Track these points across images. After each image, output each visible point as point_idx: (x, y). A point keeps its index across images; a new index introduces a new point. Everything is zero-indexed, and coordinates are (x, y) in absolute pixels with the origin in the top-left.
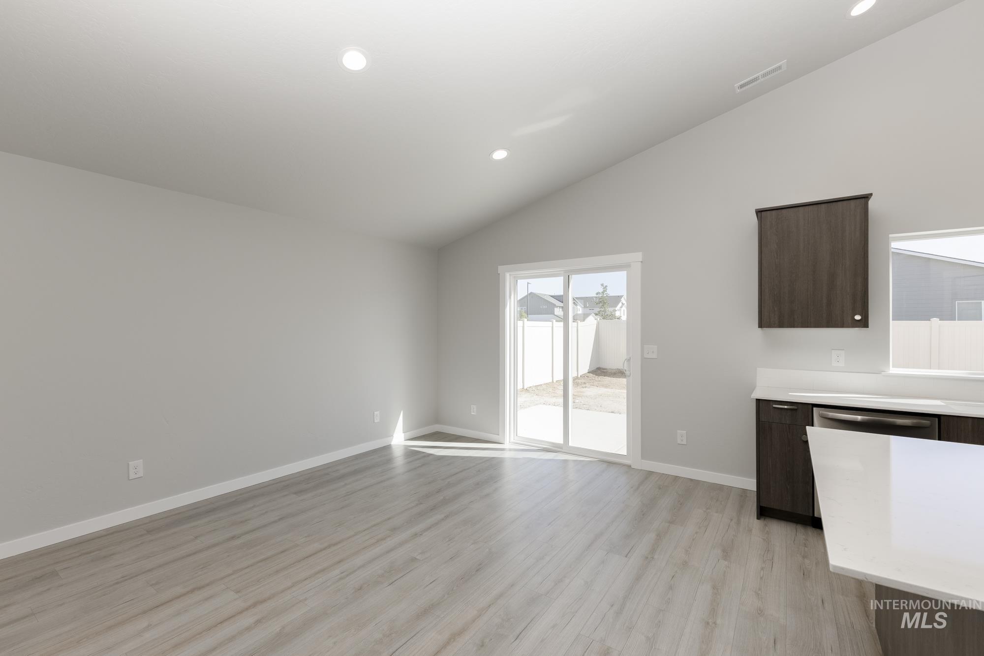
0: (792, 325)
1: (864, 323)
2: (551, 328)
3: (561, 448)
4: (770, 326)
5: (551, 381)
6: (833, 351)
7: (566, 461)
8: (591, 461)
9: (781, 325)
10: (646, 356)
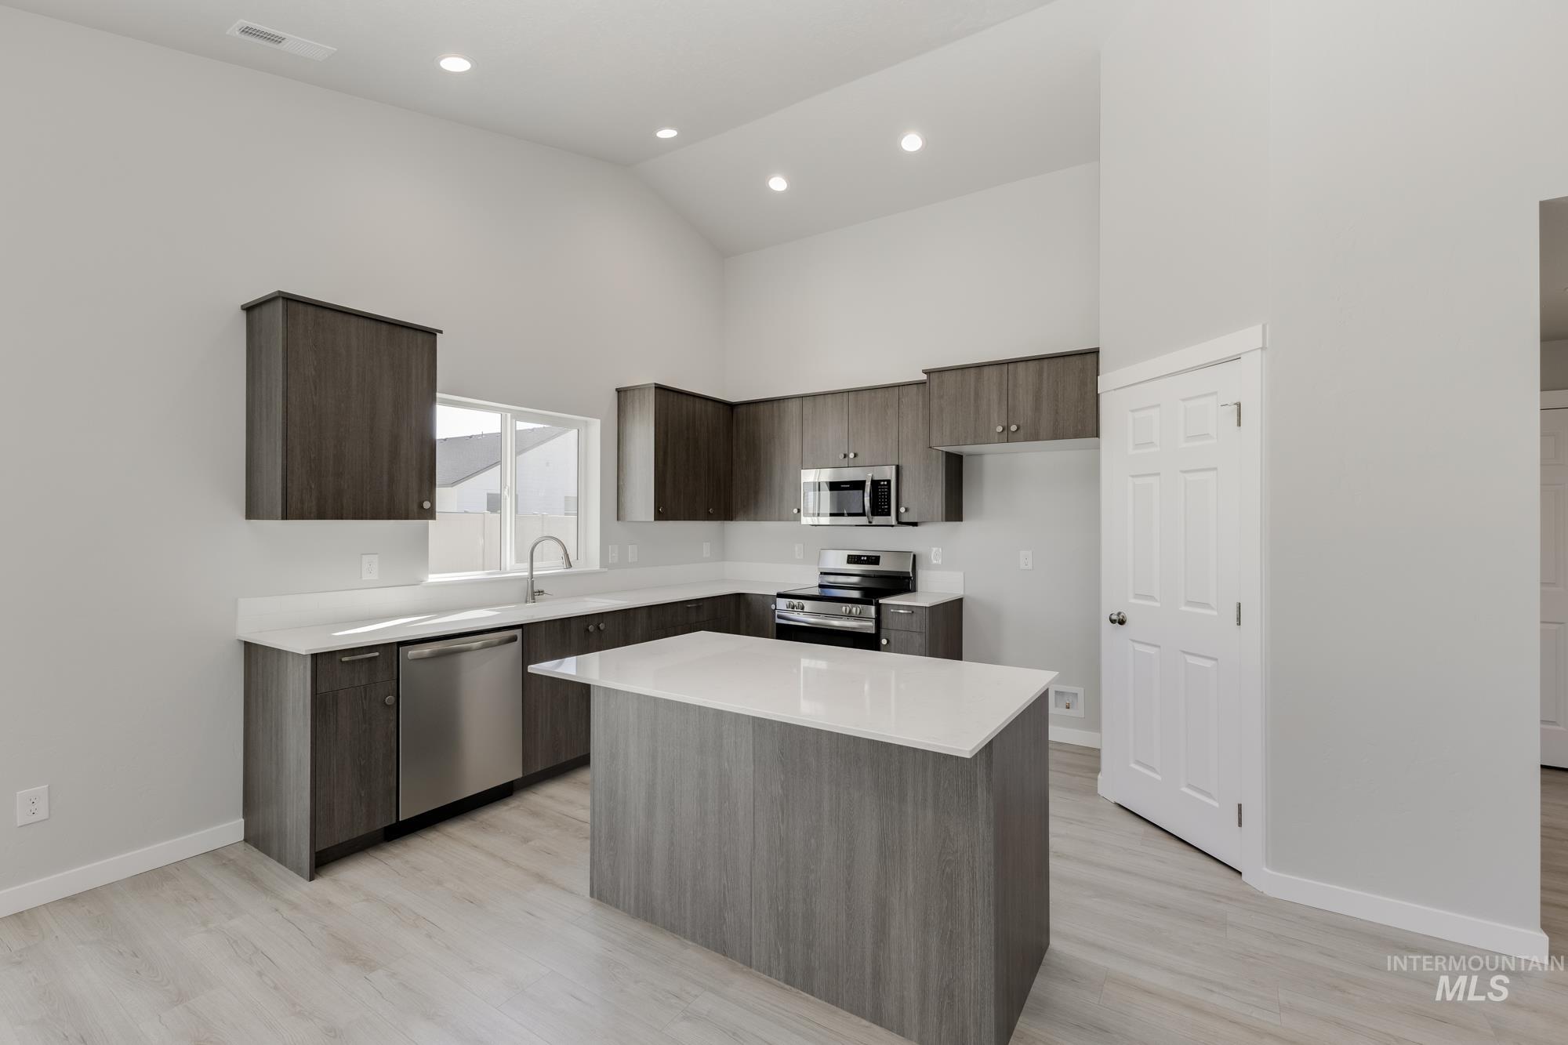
1: (431, 514)
6: (363, 556)
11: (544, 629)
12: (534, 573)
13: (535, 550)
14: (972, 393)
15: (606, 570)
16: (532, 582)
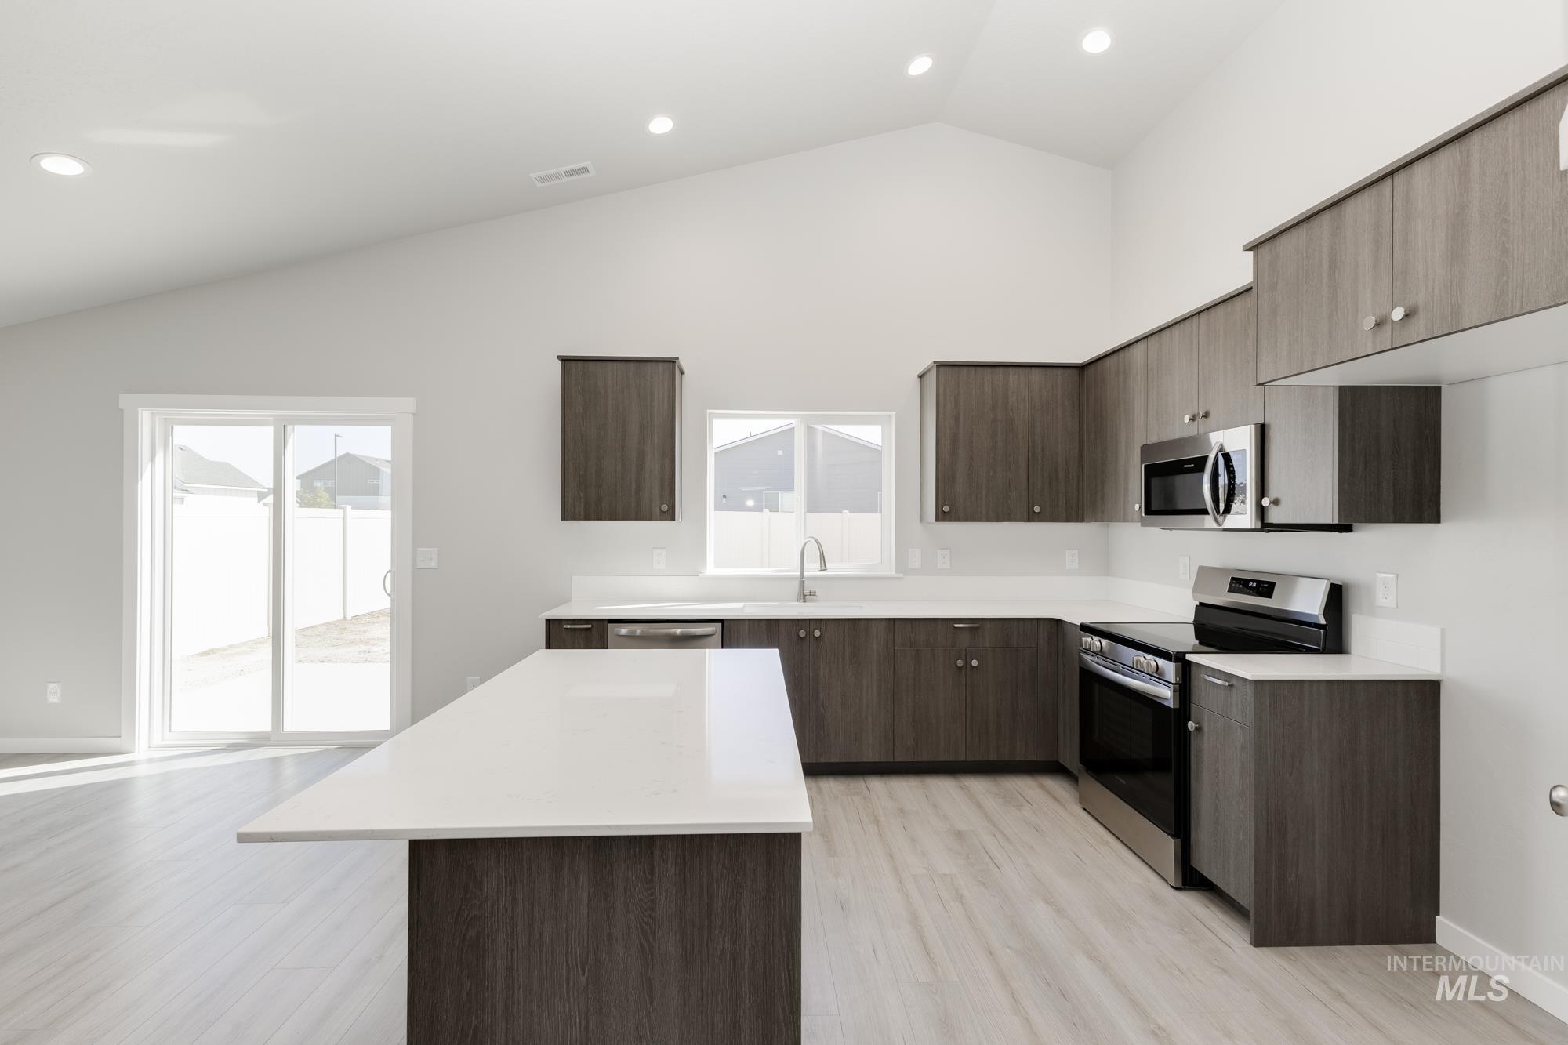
0: (599, 518)
1: (670, 515)
2: (341, 520)
3: (269, 739)
4: (574, 518)
5: (341, 617)
6: (654, 550)
7: (276, 761)
8: (321, 751)
9: (587, 518)
10: (421, 565)
11: (747, 627)
12: (805, 573)
13: (805, 552)
14: (1325, 265)
15: (901, 575)
16: (803, 582)
